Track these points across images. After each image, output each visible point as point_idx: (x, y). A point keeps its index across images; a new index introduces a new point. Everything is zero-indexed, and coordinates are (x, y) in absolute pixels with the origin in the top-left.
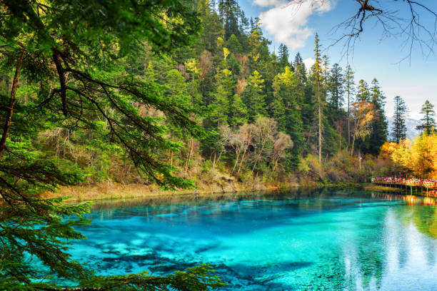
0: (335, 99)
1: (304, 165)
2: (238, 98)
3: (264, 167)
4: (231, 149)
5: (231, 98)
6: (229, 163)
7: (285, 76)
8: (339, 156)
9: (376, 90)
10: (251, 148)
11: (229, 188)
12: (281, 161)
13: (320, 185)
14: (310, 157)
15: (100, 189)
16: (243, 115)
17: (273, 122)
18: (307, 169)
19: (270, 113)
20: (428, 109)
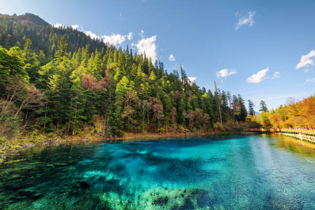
0: (225, 103)
1: (215, 125)
2: (189, 103)
3: (200, 126)
4: (187, 120)
5: (186, 104)
6: (187, 126)
7: (205, 95)
8: (229, 122)
9: (240, 98)
10: (195, 120)
11: (188, 134)
12: (206, 124)
13: (223, 133)
14: (218, 123)
15: (142, 134)
16: (191, 109)
17: (202, 110)
18: (217, 127)
19: (201, 107)
20: (263, 103)
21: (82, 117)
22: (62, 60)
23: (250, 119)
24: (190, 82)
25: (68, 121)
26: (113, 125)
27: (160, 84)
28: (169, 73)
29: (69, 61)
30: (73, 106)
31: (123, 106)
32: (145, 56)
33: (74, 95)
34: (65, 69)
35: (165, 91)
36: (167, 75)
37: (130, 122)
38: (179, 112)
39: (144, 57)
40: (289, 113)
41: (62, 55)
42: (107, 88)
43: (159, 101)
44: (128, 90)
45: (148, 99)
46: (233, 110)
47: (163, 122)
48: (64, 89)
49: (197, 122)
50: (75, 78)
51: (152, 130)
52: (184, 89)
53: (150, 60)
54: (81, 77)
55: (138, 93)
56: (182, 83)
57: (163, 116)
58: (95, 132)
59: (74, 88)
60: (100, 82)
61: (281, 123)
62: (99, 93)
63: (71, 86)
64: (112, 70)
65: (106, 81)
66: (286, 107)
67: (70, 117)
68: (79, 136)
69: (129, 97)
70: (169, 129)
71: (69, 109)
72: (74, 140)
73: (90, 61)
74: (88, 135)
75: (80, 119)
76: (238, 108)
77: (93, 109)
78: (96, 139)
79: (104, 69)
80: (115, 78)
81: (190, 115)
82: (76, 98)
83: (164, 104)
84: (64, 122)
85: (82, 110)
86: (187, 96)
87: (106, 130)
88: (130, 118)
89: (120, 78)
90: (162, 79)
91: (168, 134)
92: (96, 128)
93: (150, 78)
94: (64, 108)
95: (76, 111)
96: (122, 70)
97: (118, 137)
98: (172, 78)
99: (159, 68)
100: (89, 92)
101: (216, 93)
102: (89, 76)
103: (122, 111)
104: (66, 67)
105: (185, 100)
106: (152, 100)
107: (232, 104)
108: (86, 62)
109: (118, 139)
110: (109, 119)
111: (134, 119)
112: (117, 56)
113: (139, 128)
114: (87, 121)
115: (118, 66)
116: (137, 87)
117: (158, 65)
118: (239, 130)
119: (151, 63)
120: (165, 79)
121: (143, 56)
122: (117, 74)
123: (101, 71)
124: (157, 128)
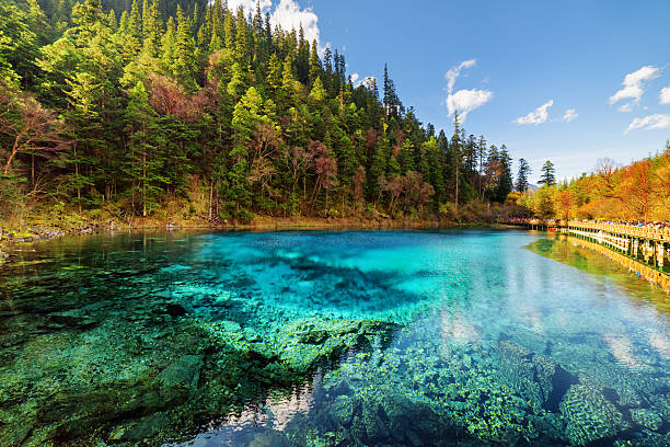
0: (470, 162)
1: (443, 209)
2: (393, 159)
3: (412, 209)
4: (387, 194)
5: (387, 158)
6: (386, 206)
7: (431, 143)
9: (504, 153)
10: (402, 195)
11: (384, 223)
12: (425, 204)
14: (448, 204)
16: (397, 171)
17: (421, 176)
18: (446, 211)
19: (418, 170)
20: (548, 167)
21: (161, 179)
22: (94, 34)
23: (515, 200)
24: (402, 109)
25: (129, 185)
26: (229, 198)
27: (335, 111)
28: (356, 86)
29: (113, 37)
30: (136, 153)
31: (250, 157)
32: (302, 36)
33: (137, 127)
34: (104, 59)
35: (344, 128)
36: (352, 89)
37: (267, 195)
38: (371, 177)
39: (298, 38)
40: (595, 190)
41: (92, 19)
42: (211, 114)
43: (331, 151)
44: (262, 122)
45: (305, 145)
46: (484, 179)
47: (336, 196)
48: (108, 111)
49: (407, 200)
50: (133, 85)
51: (312, 211)
52: (386, 126)
53: (314, 48)
54: (148, 83)
55: (284, 130)
56: (383, 112)
57: (338, 183)
58: (192, 211)
59: (133, 110)
60: (194, 98)
61: (574, 210)
62: (193, 124)
63: (125, 105)
64: (221, 69)
65: (209, 95)
66: (592, 177)
67: (133, 177)
68: (159, 219)
69: (264, 139)
70: (346, 211)
71: (128, 160)
72: (150, 225)
73: (166, 39)
74: (176, 216)
75: (155, 183)
76: (496, 175)
77: (182, 161)
78: (195, 227)
79: (204, 65)
80: (231, 90)
81: (394, 185)
82: (142, 133)
83: (341, 158)
84: (121, 188)
85: (160, 164)
86: (393, 142)
87: (214, 208)
88: (264, 184)
89: (241, 89)
90: (339, 99)
91: (345, 221)
92: (194, 203)
93: (312, 94)
94: (116, 157)
95: (146, 165)
96: (245, 70)
97: (240, 223)
98: (362, 97)
99: (334, 69)
100: (171, 121)
101: (456, 139)
102: (166, 81)
103: (248, 168)
104: (105, 53)
105: (385, 152)
106: (315, 147)
107: (486, 164)
108: (156, 42)
109: (242, 227)
110: (219, 184)
111: (275, 188)
112: (234, 31)
113: (284, 206)
114: (172, 187)
115: (236, 60)
116: (281, 115)
117: (333, 63)
118: (488, 220)
119: (316, 56)
120: (345, 98)
121: (298, 34)
122: (235, 80)
123: (196, 69)
124: (323, 208)
